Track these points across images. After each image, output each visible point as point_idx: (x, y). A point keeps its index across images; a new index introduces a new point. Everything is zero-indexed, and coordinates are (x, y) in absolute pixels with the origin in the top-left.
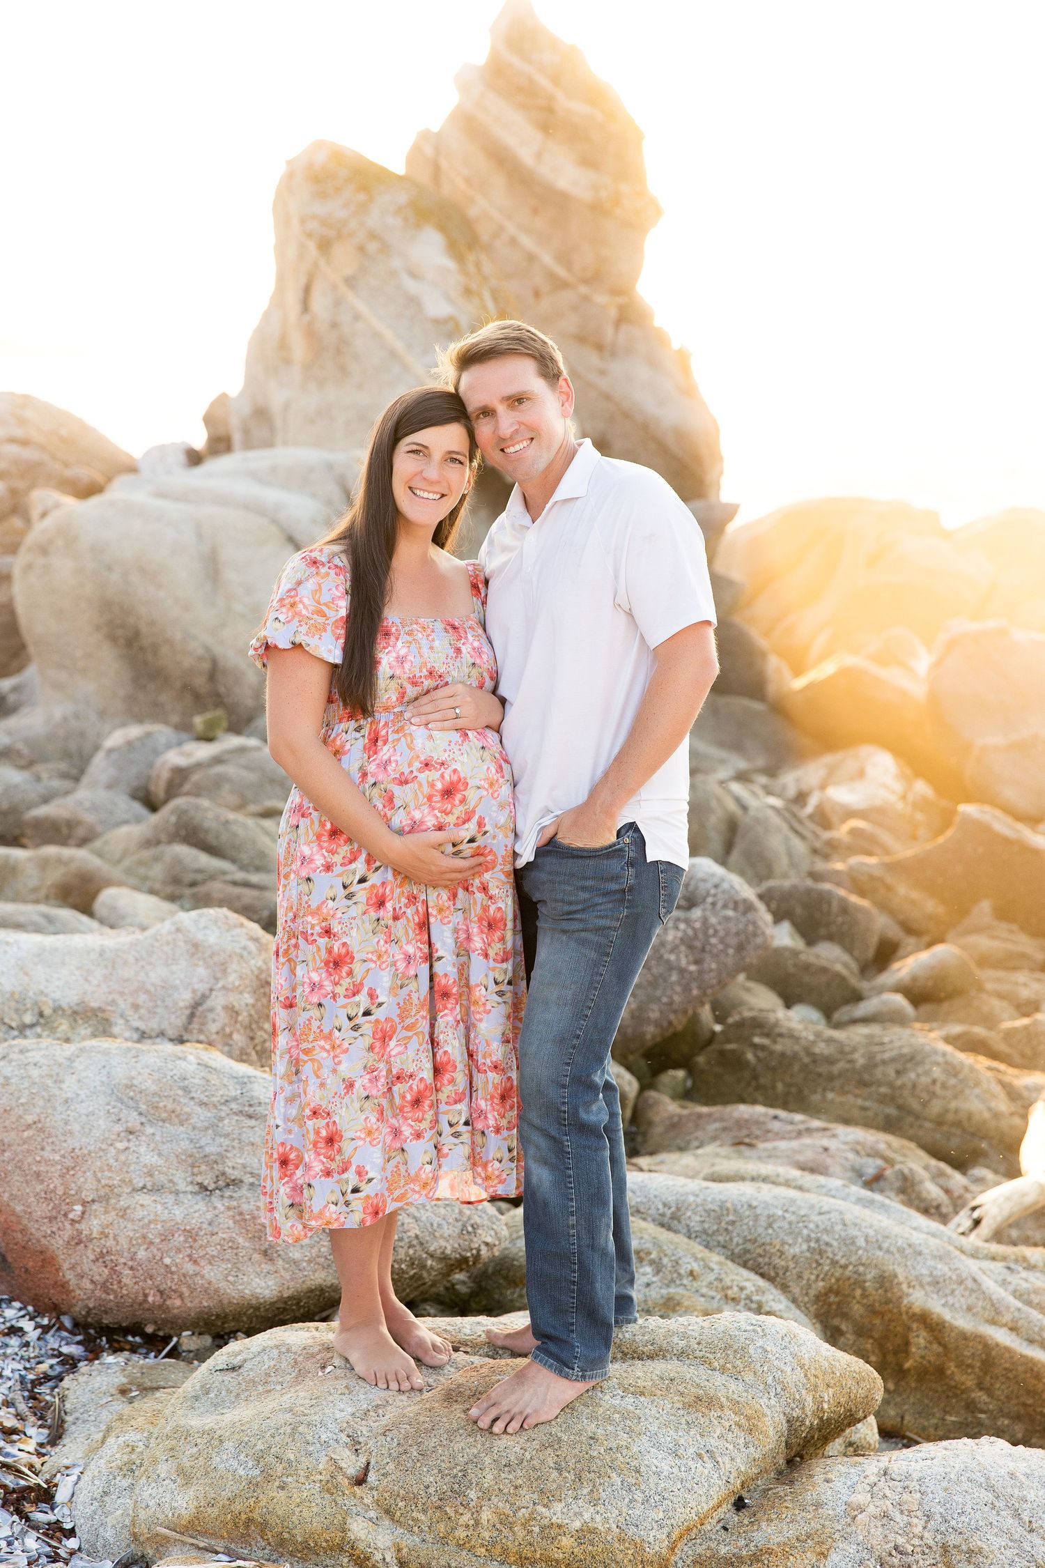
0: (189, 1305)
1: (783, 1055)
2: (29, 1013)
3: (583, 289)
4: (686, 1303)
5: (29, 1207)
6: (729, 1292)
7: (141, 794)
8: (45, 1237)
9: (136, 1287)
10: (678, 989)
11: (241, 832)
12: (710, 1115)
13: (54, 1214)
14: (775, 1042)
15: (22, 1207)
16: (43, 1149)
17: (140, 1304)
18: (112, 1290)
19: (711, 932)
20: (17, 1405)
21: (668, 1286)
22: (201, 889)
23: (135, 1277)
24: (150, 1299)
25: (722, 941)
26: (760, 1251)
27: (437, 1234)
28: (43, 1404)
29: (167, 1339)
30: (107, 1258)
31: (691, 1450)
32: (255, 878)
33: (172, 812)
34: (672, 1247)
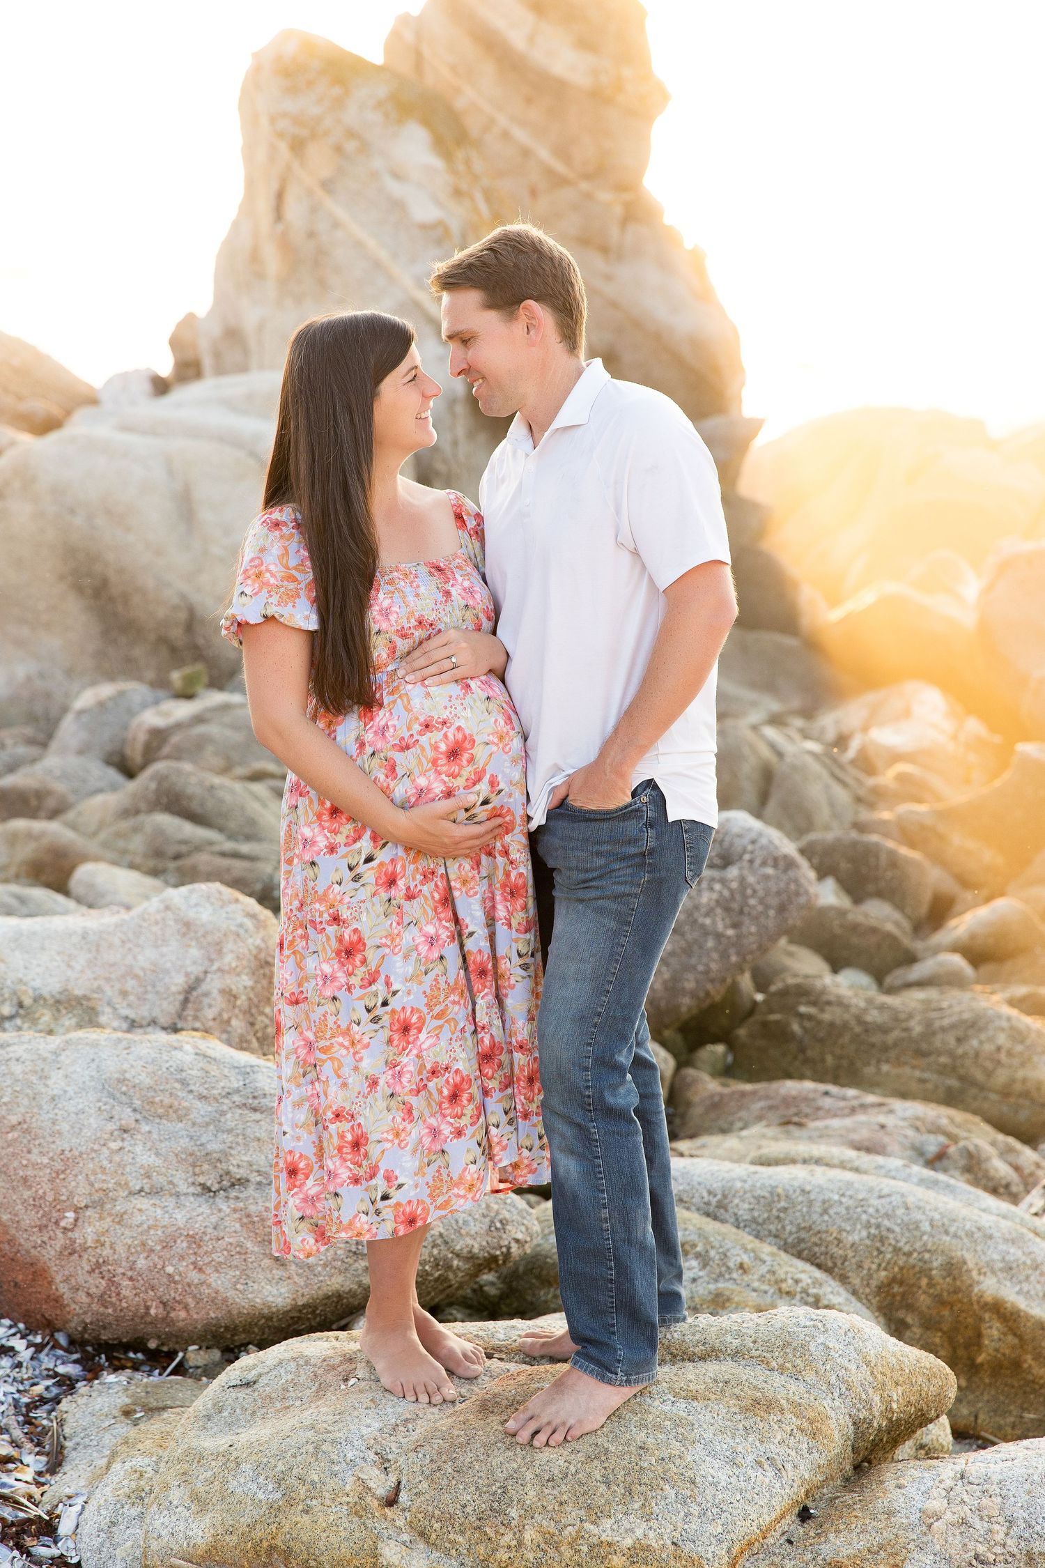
0: (195, 1316)
1: (832, 1025)
2: (8, 1003)
3: (584, 186)
4: (736, 1299)
5: (16, 1215)
6: (784, 1286)
7: (116, 759)
8: (35, 1247)
9: (137, 1299)
10: (715, 956)
11: (228, 798)
12: (754, 1093)
13: (44, 1221)
14: (822, 1011)
15: (9, 1216)
16: (29, 1152)
17: (142, 1317)
18: (111, 1303)
19: (749, 892)
20: (12, 1431)
21: (716, 1281)
22: (187, 862)
23: (135, 1288)
24: (153, 1312)
25: (761, 902)
26: (815, 1239)
27: (463, 1232)
28: (39, 1429)
29: (171, 1355)
30: (104, 1268)
31: (750, 1458)
32: (245, 848)
33: (152, 778)
34: (720, 1238)
